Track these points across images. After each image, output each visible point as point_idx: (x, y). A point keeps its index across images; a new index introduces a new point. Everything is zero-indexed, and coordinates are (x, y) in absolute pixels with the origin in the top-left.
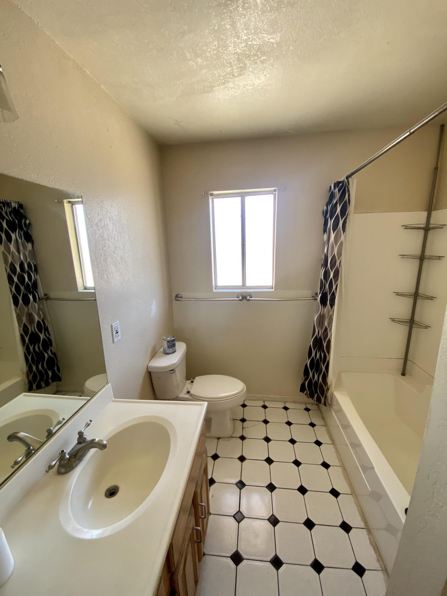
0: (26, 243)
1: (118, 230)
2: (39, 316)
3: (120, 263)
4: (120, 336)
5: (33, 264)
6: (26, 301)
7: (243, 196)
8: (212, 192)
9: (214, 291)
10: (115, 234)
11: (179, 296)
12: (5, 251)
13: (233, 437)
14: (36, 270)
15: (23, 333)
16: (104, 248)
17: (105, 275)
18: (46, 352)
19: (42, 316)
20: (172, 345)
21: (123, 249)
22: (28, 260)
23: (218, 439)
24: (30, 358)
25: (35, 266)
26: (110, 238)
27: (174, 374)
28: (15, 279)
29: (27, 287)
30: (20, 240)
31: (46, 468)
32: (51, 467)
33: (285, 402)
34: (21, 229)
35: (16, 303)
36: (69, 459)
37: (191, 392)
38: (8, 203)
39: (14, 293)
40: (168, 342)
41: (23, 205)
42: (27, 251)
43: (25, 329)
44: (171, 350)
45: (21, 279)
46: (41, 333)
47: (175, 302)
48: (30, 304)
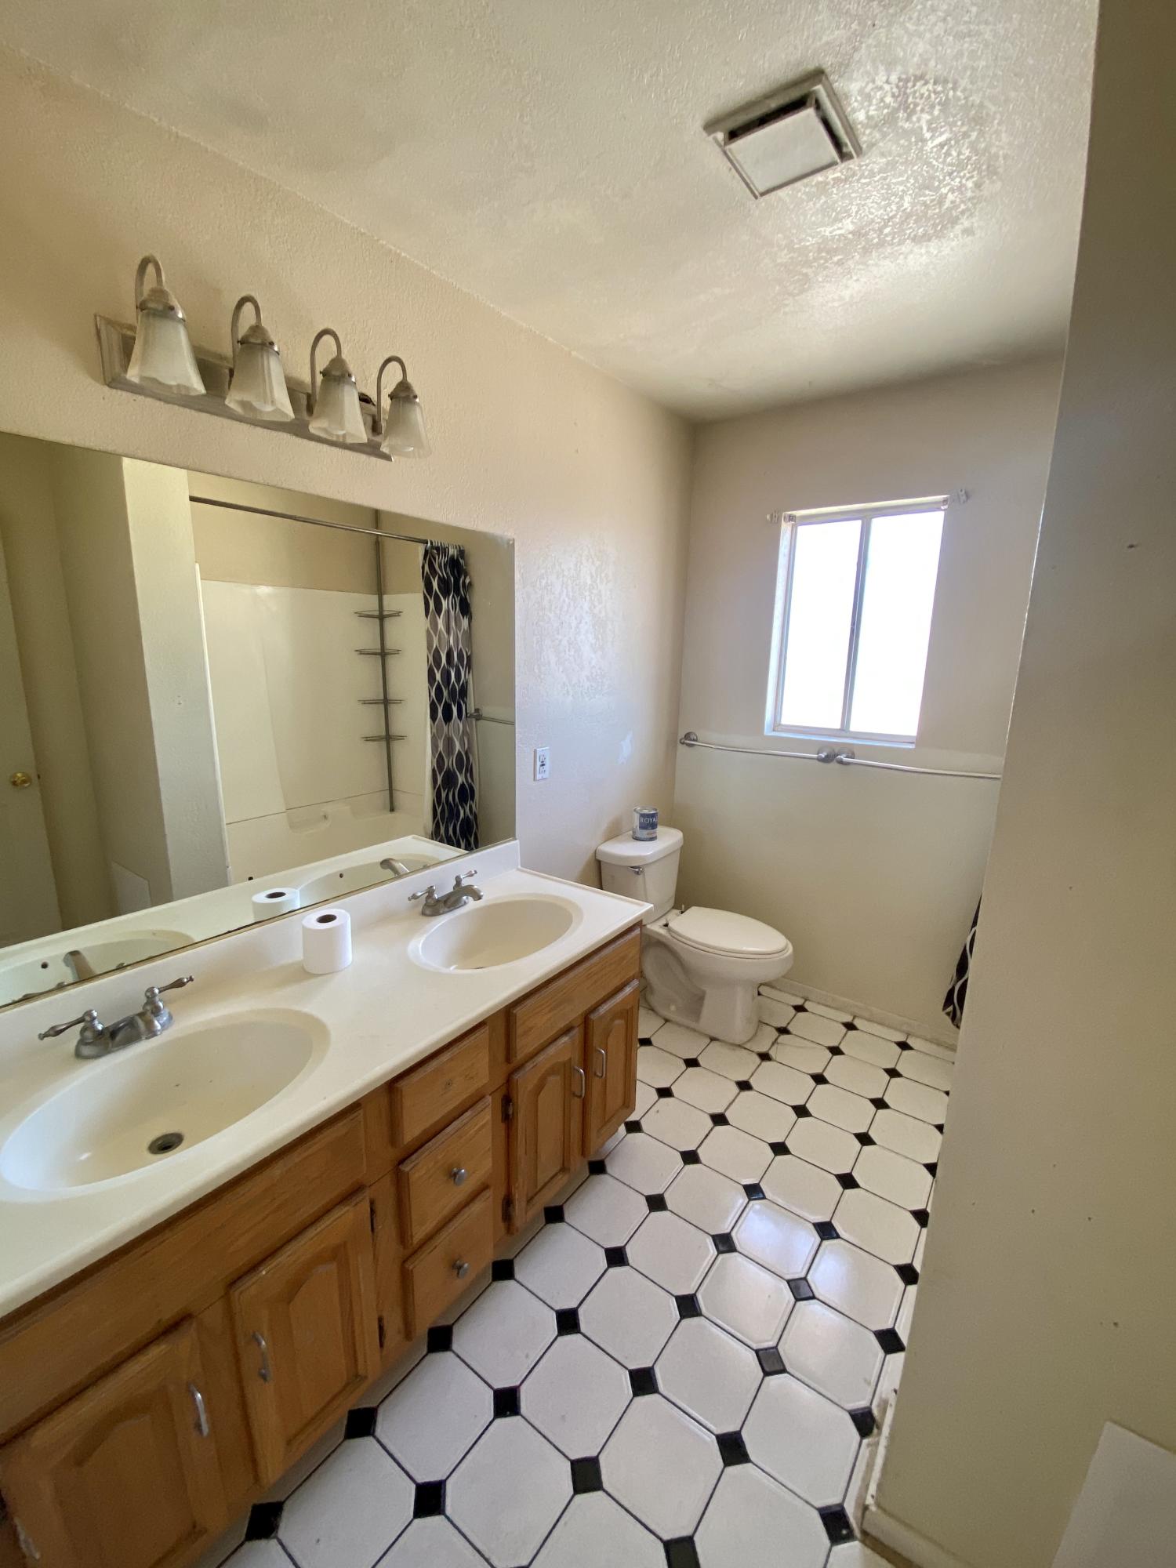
0: (461, 617)
1: (571, 594)
2: (462, 743)
3: (567, 650)
4: (547, 772)
5: (467, 653)
6: (448, 717)
7: (866, 518)
8: (790, 513)
9: (768, 732)
10: (564, 601)
11: (692, 737)
12: (430, 629)
13: (745, 1049)
14: (469, 666)
15: (436, 768)
16: (541, 623)
17: (536, 667)
18: (463, 807)
19: (466, 746)
20: (649, 824)
21: (577, 627)
22: (460, 646)
23: (713, 1039)
24: (439, 811)
25: (469, 658)
26: (553, 608)
27: (640, 877)
28: (438, 677)
29: (452, 693)
30: (452, 612)
31: (410, 896)
32: (414, 897)
33: (908, 1035)
34: (457, 592)
35: (433, 717)
36: (438, 901)
37: (670, 925)
38: (445, 549)
39: (433, 700)
40: (643, 815)
41: (466, 552)
42: (460, 631)
43: (440, 761)
44: (644, 833)
45: (446, 676)
46: (461, 773)
47: (682, 749)
48: (452, 721)
